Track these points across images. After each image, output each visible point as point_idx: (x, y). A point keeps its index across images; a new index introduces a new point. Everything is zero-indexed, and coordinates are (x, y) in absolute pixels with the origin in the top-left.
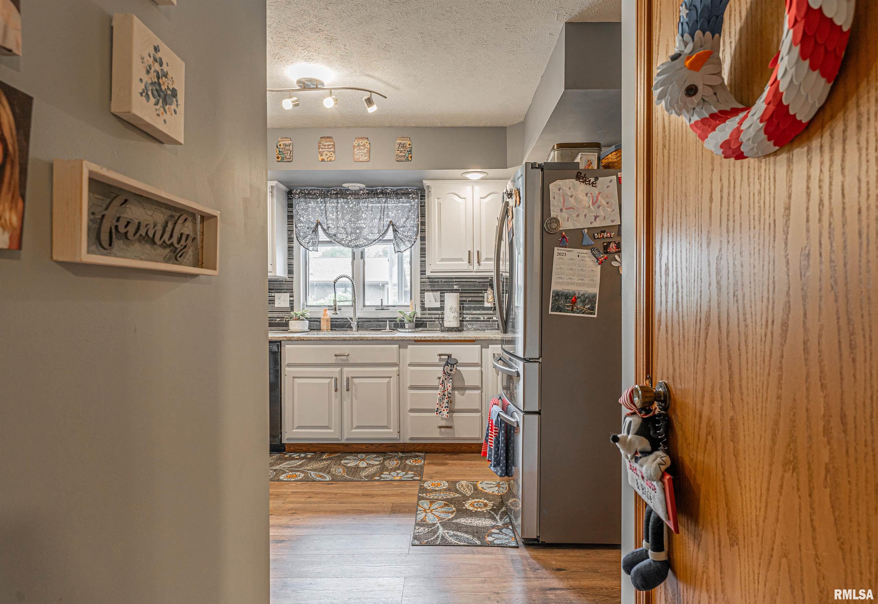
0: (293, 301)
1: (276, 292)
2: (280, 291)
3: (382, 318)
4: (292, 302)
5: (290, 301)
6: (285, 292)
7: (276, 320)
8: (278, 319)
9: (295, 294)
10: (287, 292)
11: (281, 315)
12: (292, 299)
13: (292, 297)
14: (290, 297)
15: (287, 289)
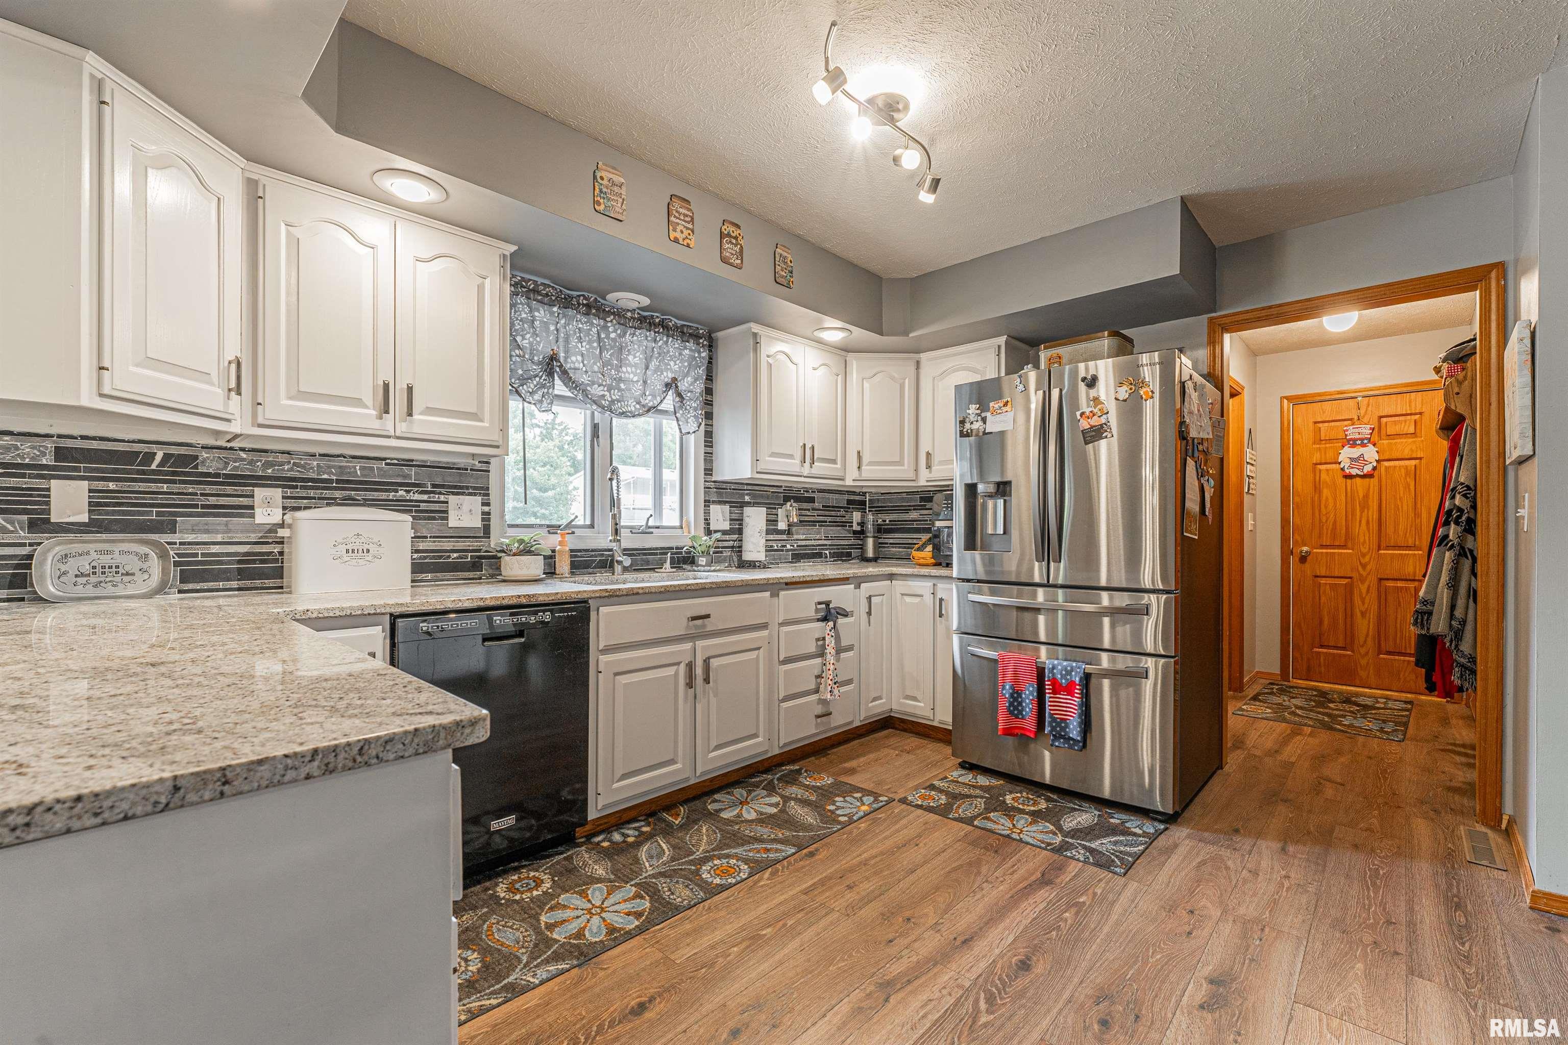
0: (489, 513)
1: (448, 493)
2: (458, 490)
3: (650, 549)
4: (486, 517)
5: (483, 513)
6: (470, 494)
7: (449, 557)
8: (455, 555)
9: (494, 497)
10: (475, 494)
11: (461, 545)
12: (486, 509)
13: (488, 504)
14: (483, 504)
15: (475, 488)
